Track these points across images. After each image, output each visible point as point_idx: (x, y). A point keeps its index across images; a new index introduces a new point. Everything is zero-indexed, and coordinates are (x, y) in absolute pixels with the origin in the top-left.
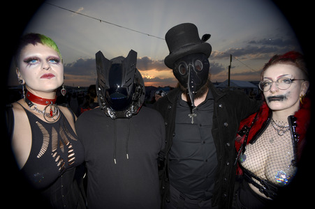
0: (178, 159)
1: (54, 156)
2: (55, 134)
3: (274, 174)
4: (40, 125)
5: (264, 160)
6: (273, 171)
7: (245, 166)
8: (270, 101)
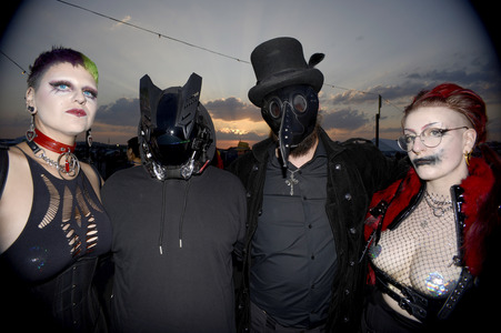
0: (267, 255)
1: (65, 228)
2: (68, 196)
3: (425, 277)
4: (46, 180)
5: (410, 254)
6: (423, 272)
7: (378, 265)
8: (417, 166)
